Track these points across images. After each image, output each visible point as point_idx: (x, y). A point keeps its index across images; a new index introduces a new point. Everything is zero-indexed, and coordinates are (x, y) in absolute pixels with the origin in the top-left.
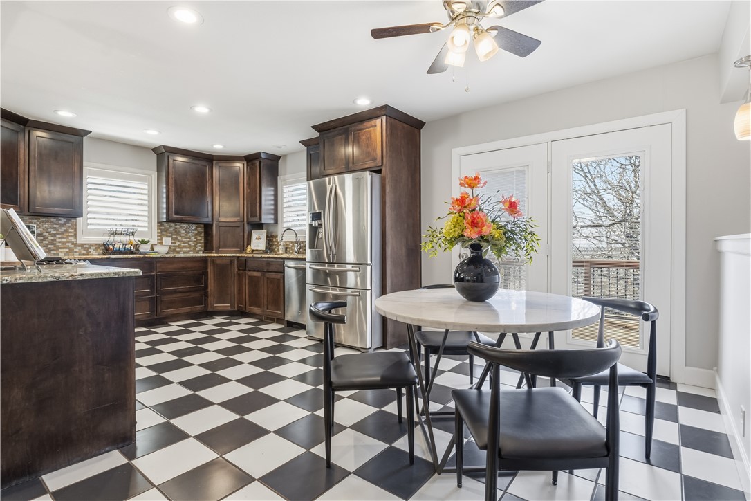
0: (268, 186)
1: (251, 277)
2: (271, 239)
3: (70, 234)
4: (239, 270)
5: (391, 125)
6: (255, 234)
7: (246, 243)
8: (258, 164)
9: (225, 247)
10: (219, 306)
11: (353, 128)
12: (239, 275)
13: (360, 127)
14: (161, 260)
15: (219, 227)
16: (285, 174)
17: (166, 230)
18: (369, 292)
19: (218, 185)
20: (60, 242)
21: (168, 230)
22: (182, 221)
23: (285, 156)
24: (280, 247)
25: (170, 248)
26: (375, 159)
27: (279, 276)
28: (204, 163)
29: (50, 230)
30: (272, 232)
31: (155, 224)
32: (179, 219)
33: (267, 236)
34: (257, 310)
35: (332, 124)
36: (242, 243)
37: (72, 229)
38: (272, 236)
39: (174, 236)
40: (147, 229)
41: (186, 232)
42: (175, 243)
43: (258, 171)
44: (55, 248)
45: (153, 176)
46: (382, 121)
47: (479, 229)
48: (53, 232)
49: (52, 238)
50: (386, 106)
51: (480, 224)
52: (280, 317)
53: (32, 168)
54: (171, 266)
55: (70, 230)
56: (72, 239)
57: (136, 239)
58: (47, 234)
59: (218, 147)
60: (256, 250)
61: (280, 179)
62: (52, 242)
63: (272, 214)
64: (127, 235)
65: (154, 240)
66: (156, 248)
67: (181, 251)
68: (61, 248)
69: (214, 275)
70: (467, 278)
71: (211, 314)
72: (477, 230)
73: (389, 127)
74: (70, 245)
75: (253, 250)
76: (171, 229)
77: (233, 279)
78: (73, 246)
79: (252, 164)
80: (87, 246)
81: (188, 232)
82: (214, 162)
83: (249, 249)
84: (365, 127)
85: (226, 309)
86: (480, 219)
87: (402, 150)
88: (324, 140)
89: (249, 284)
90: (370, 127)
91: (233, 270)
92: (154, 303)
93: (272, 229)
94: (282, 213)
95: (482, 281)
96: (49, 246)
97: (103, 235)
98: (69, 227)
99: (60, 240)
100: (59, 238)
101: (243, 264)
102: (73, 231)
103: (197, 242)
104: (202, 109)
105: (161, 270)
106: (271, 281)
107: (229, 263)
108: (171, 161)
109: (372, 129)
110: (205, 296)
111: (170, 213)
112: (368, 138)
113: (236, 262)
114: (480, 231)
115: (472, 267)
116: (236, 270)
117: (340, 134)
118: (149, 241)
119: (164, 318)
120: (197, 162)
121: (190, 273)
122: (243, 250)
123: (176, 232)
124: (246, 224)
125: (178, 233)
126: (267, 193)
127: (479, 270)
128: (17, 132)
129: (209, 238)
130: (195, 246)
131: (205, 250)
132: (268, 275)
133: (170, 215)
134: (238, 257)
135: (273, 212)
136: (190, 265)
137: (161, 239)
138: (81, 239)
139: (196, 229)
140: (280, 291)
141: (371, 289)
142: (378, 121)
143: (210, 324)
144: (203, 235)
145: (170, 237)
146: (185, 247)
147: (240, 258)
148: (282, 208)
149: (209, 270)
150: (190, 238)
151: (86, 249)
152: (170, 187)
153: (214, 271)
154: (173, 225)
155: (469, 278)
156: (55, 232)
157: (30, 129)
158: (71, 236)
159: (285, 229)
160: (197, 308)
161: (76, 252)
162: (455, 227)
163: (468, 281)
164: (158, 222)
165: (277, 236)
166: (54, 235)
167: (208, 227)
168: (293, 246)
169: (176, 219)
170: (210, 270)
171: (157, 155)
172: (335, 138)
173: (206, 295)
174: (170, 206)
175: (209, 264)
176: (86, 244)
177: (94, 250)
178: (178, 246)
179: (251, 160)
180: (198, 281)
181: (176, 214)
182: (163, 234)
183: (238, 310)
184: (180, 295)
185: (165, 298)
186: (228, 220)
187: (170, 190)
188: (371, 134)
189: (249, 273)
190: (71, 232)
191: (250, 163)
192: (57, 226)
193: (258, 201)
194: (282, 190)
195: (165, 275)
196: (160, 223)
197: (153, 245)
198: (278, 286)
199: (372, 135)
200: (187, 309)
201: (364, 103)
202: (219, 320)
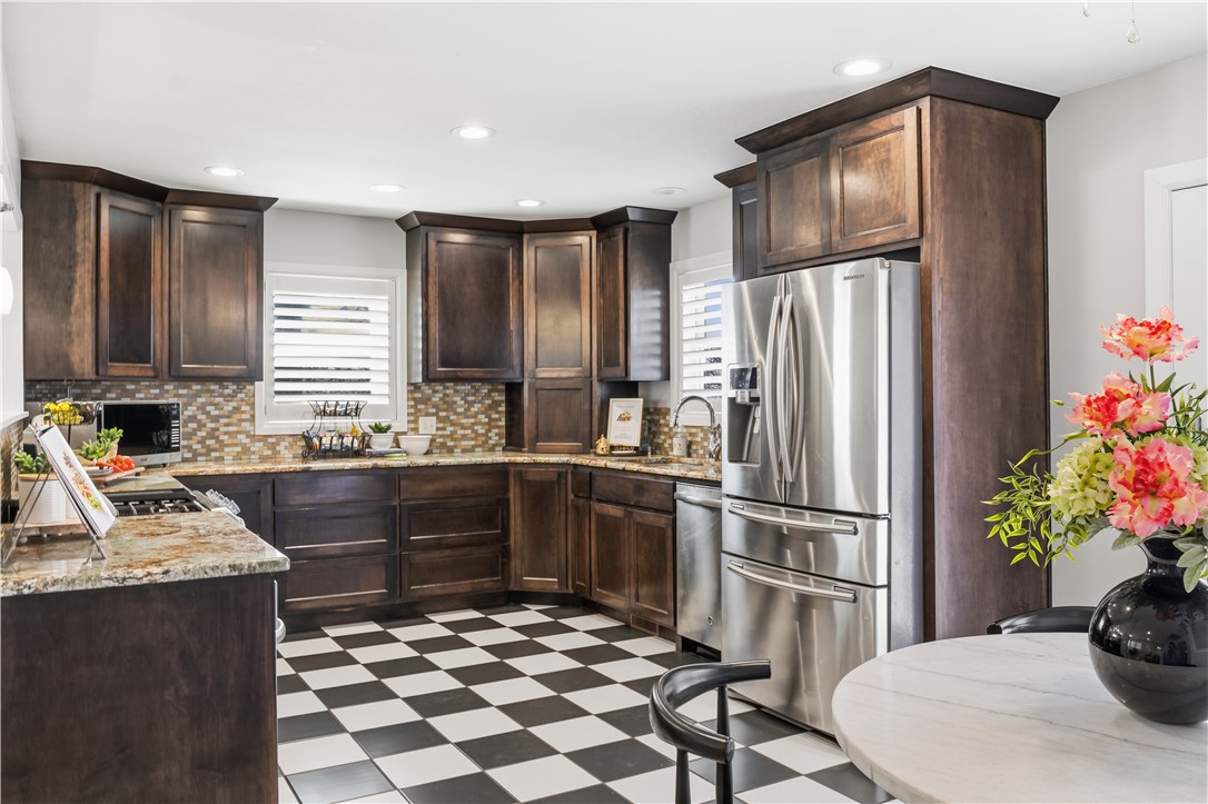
0: (645, 287)
1: (602, 518)
2: (653, 419)
3: (244, 416)
4: (576, 496)
5: (948, 120)
6: (617, 406)
7: (595, 429)
8: (621, 236)
9: (549, 437)
10: (533, 581)
11: (841, 138)
12: (577, 508)
13: (860, 132)
14: (410, 472)
15: (535, 390)
16: (687, 257)
17: (426, 400)
18: (882, 594)
19: (533, 293)
20: (226, 433)
21: (430, 399)
22: (457, 380)
23: (686, 210)
24: (676, 441)
25: (433, 441)
26: (900, 219)
27: (663, 520)
28: (502, 242)
29: (208, 408)
30: (656, 402)
31: (402, 388)
32: (450, 375)
33: (646, 411)
34: (616, 601)
35: (786, 130)
36: (587, 430)
37: (247, 404)
38: (658, 411)
39: (442, 414)
40: (386, 401)
41: (466, 402)
42: (444, 429)
43: (621, 253)
44: (217, 446)
45: (399, 280)
46: (919, 111)
47: (1164, 504)
48: (215, 412)
49: (213, 425)
50: (928, 72)
51: (1167, 487)
52: (667, 622)
53: (175, 286)
54: (430, 487)
55: (243, 408)
56: (246, 426)
57: (364, 422)
58: (204, 416)
59: (527, 204)
60: (620, 447)
61: (675, 268)
62: (212, 434)
63: (655, 356)
64: (346, 414)
65: (400, 424)
66: (405, 442)
67: (456, 447)
68: (227, 445)
69: (523, 507)
70: (1131, 644)
71: (517, 600)
72: (1155, 506)
73: (940, 127)
74: (243, 438)
75: (612, 448)
76: (436, 398)
77: (563, 518)
78: (248, 441)
79: (609, 237)
80: (273, 440)
81: (471, 404)
82: (526, 237)
83: (602, 445)
84: (871, 133)
85: (548, 589)
86: (1166, 472)
87: (986, 187)
88: (768, 174)
89: (597, 533)
90: (886, 132)
91: (563, 494)
92: (396, 567)
93: (656, 394)
94: (681, 354)
95: (1184, 662)
96: (208, 442)
97: (303, 416)
98: (242, 400)
99: (226, 429)
100: (227, 425)
101: (586, 481)
102: (248, 408)
103: (490, 425)
104: (474, 132)
105: (409, 496)
106: (646, 531)
107: (555, 479)
108: (432, 244)
109: (890, 136)
110: (503, 555)
111: (431, 362)
112: (882, 162)
113: (570, 477)
114: (1169, 511)
115: (1150, 610)
116: (571, 496)
117: (809, 156)
118: (389, 427)
119: (416, 603)
120: (490, 241)
121: (471, 501)
122: (589, 447)
123: (445, 403)
124: (595, 383)
125: (450, 406)
126: (643, 305)
127: (1173, 625)
128: (150, 217)
129: (516, 416)
130: (486, 435)
131: (507, 444)
132: (639, 515)
133: (431, 369)
134: (575, 466)
135: (658, 351)
136: (469, 483)
137: (416, 422)
138: (264, 426)
139: (488, 395)
140: (665, 558)
141: (888, 586)
142: (908, 115)
143: (510, 624)
144: (502, 408)
145: (433, 414)
146: (464, 437)
147: (580, 470)
148: (681, 341)
149: (511, 495)
150: (475, 416)
151: (273, 447)
152: (431, 304)
153: (522, 497)
154: (439, 388)
155: (1139, 646)
156: (217, 413)
157: (172, 206)
158: (246, 420)
159: (687, 395)
160: (488, 583)
161: (254, 453)
162: (1086, 483)
163: (1133, 653)
164: (409, 384)
165: (667, 412)
166: (216, 419)
167: (513, 390)
168: (706, 439)
169: (442, 375)
170: (514, 493)
171: (407, 231)
172: (796, 167)
173: (506, 553)
174: (431, 347)
175: (512, 481)
176: (271, 436)
177: (286, 448)
178: (451, 436)
179: (607, 224)
180: (488, 521)
181: (443, 365)
182: (420, 410)
183: (575, 594)
184: (447, 552)
185: (420, 558)
186: (555, 375)
187: (431, 311)
188: (889, 151)
189: (597, 506)
190: (244, 412)
191: (603, 236)
192: (221, 399)
193: (622, 326)
194: (680, 297)
195: (420, 507)
196: (414, 387)
197: (397, 434)
198: (662, 547)
199: (893, 155)
200: (464, 586)
201: (864, 72)
202: (532, 615)
